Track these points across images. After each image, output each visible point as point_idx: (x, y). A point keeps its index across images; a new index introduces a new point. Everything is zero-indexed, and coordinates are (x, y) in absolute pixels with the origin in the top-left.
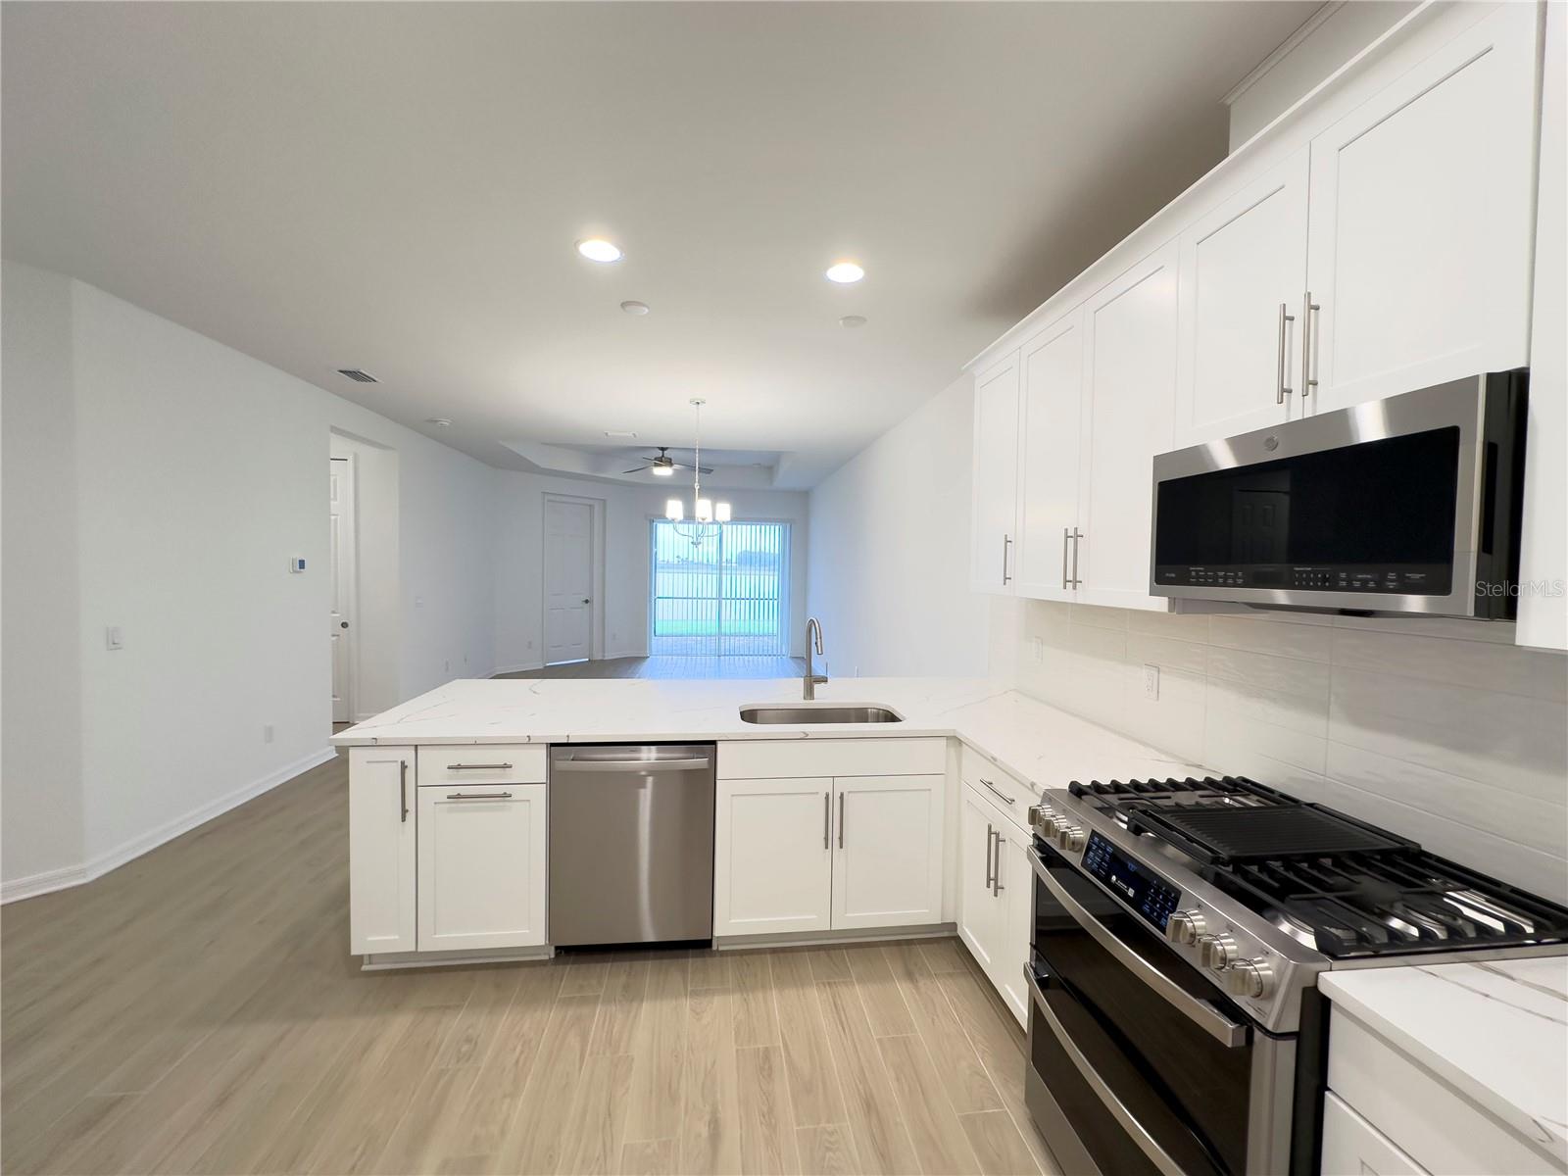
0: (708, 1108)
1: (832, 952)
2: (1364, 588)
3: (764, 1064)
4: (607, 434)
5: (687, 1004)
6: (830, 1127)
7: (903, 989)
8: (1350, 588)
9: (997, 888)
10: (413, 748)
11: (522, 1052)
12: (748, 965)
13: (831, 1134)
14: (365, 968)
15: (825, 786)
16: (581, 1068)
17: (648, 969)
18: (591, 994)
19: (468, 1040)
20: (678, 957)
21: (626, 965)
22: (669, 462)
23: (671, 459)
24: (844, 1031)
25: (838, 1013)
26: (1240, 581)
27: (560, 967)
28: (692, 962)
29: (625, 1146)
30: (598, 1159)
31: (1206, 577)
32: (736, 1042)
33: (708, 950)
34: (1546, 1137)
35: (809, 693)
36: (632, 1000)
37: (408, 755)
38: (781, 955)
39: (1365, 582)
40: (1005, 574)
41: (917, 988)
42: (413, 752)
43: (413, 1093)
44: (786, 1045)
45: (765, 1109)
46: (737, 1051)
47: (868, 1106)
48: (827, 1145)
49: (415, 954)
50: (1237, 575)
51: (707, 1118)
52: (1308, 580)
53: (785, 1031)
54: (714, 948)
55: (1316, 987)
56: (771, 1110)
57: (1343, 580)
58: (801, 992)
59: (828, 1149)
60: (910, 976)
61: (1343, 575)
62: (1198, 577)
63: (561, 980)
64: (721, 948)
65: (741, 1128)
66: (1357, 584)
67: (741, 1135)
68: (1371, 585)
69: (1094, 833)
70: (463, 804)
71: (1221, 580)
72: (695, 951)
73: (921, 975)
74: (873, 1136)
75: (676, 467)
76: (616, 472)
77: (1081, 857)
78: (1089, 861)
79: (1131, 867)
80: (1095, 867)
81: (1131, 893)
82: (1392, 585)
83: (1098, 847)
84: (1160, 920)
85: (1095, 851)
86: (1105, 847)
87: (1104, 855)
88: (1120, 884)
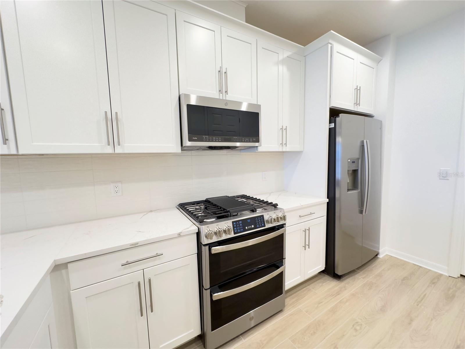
26: (220, 140)
31: (209, 139)
39: (247, 140)
50: (219, 138)
52: (237, 140)
61: (243, 139)
66: (246, 141)
68: (248, 141)
69: (233, 222)
71: (214, 140)
77: (233, 232)
78: (236, 231)
79: (249, 221)
80: (239, 231)
81: (253, 226)
82: (251, 141)
83: (237, 225)
84: (263, 225)
85: (236, 227)
86: (239, 223)
87: (239, 225)
88: (249, 228)
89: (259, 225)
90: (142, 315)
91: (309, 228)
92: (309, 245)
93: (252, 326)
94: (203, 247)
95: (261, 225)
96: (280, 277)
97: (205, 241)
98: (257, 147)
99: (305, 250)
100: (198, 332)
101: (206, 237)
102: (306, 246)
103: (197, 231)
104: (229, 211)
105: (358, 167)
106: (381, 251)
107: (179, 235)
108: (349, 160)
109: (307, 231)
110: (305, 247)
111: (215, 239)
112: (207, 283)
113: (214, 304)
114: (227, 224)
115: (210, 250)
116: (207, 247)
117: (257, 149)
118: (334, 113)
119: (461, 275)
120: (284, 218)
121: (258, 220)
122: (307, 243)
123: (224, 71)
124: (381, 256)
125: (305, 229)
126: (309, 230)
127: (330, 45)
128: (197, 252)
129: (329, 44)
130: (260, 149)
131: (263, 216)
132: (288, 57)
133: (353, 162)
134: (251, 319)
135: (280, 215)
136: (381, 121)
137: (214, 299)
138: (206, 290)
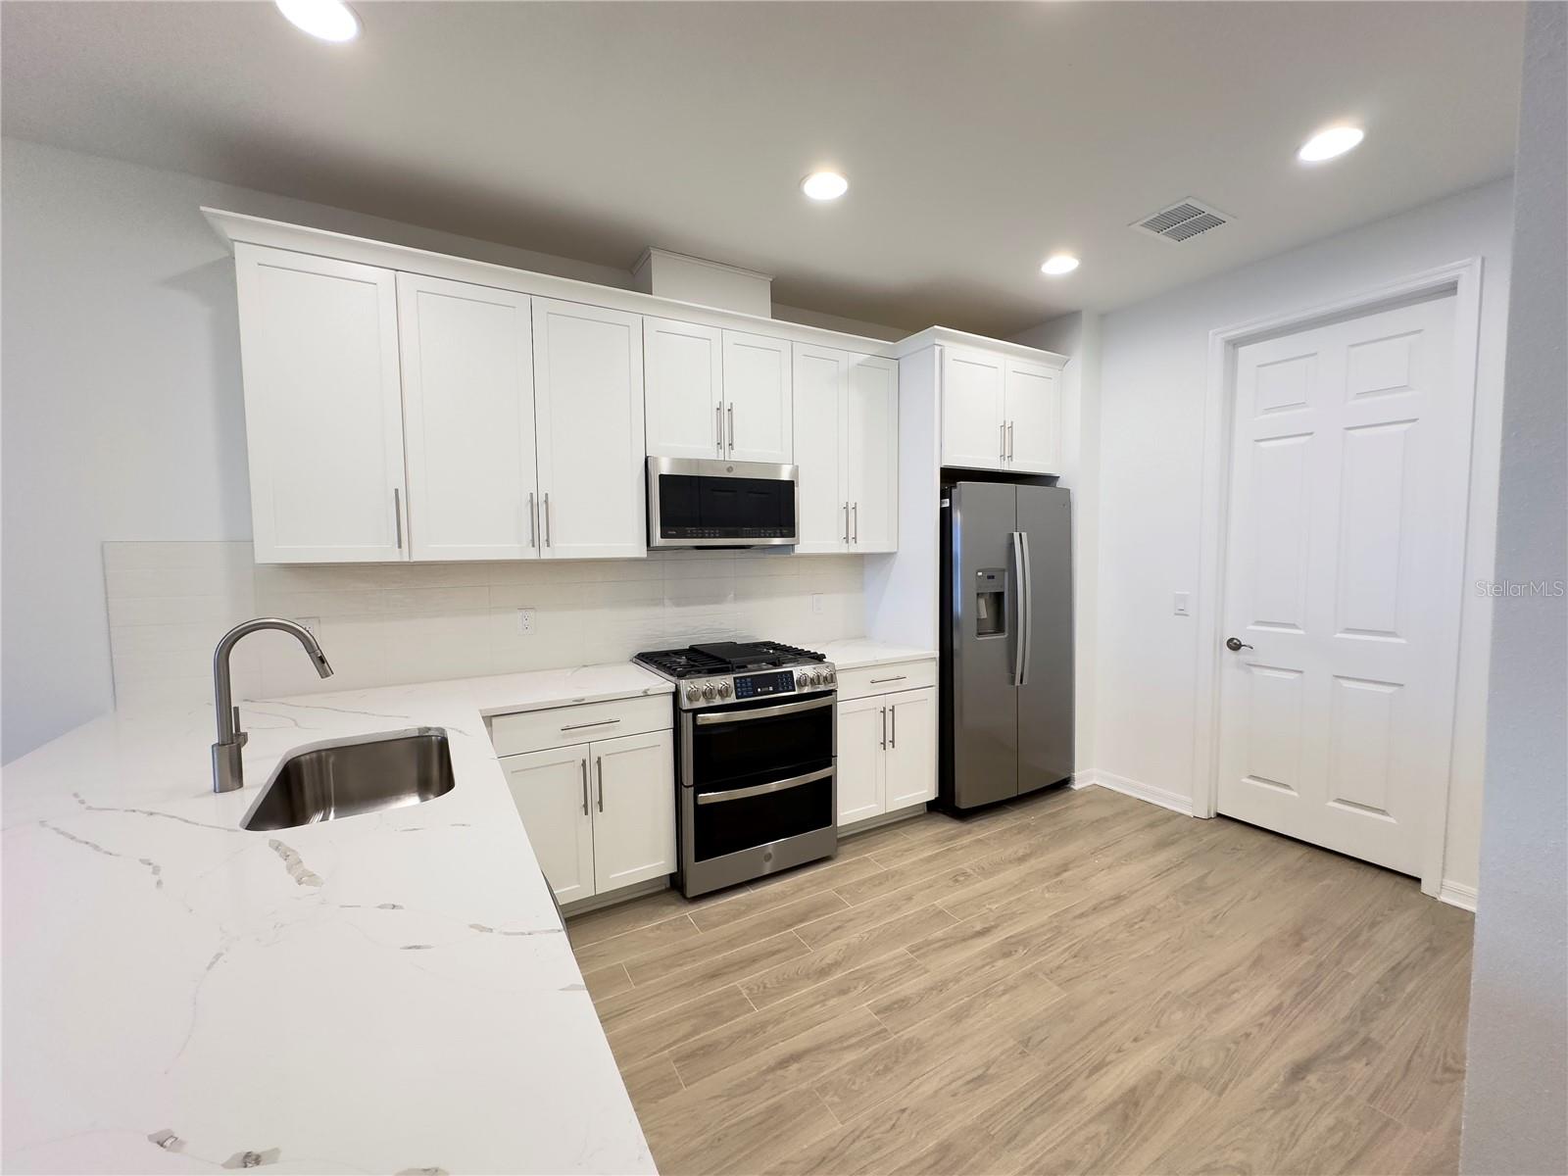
0: (770, 1077)
3: (697, 1056)
13: (751, 989)
29: (843, 1123)
31: (697, 533)
39: (770, 533)
45: (749, 1036)
46: (688, 1085)
48: (761, 989)
50: (715, 532)
51: (780, 1073)
56: (747, 1031)
59: (765, 987)
62: (692, 534)
65: (776, 1044)
66: (768, 535)
67: (782, 1041)
68: (772, 535)
71: (706, 535)
77: (734, 695)
78: (740, 694)
80: (745, 694)
81: (771, 689)
82: (778, 535)
83: (742, 684)
84: (790, 687)
85: (741, 687)
86: (746, 680)
87: (747, 684)
88: (764, 689)
89: (783, 688)
90: (586, 813)
91: (893, 707)
92: (893, 742)
93: (767, 872)
94: (684, 715)
95: (788, 687)
96: (826, 788)
97: (686, 704)
98: (793, 545)
99: (885, 749)
100: (672, 868)
101: (689, 698)
102: (888, 742)
103: (673, 690)
104: (729, 663)
105: (1003, 586)
106: (1077, 774)
107: (646, 695)
108: (980, 574)
109: (888, 714)
110: (884, 744)
111: (701, 703)
112: (688, 777)
113: (701, 811)
114: (725, 681)
115: (694, 719)
116: (690, 715)
117: (793, 550)
118: (951, 477)
119: (1219, 816)
120: (831, 679)
121: (782, 680)
122: (889, 737)
123: (727, 406)
124: (1077, 786)
125: (884, 708)
126: (893, 710)
127: (937, 349)
128: (672, 726)
129: (936, 347)
130: (799, 549)
131: (791, 672)
132: (859, 365)
133: (991, 577)
134: (768, 857)
135: (825, 672)
136: (1069, 490)
137: (700, 802)
138: (687, 787)
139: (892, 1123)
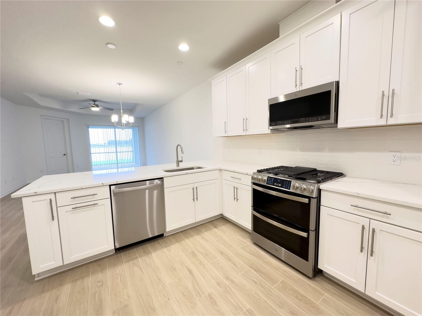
1: (195, 228)
2: (315, 121)
3: (193, 254)
4: (78, 93)
5: (165, 250)
6: (216, 260)
7: (215, 230)
8: (312, 121)
9: (237, 199)
10: (54, 193)
11: (121, 278)
12: (176, 237)
13: (217, 261)
14: (36, 279)
15: (192, 186)
16: (143, 274)
17: (148, 246)
18: (134, 257)
19: (99, 282)
20: (155, 241)
21: (141, 247)
22: (97, 106)
23: (98, 105)
24: (208, 242)
25: (205, 239)
26: (289, 123)
27: (119, 255)
28: (160, 241)
29: (168, 284)
30: (163, 290)
31: (282, 123)
32: (183, 253)
33: (163, 237)
34: (358, 194)
35: (178, 165)
36: (148, 254)
37: (52, 196)
38: (183, 232)
39: (315, 120)
40: (225, 131)
41: (218, 229)
42: (54, 195)
43: (88, 302)
44: (196, 249)
45: (199, 262)
46: (185, 254)
47: (222, 253)
48: (217, 263)
49: (63, 266)
50: (289, 122)
51: (186, 269)
52: (304, 121)
53: (194, 246)
54: (164, 236)
55: (319, 188)
56: (201, 262)
57: (311, 120)
58: (193, 238)
59: (218, 264)
60: (216, 227)
61: (311, 119)
62: (280, 124)
63: (122, 257)
64: (166, 235)
65: (196, 268)
67: (197, 269)
69: (268, 177)
70: (78, 210)
71: (285, 124)
72: (159, 238)
73: (218, 226)
74: (226, 258)
75: (100, 108)
76: (74, 109)
77: (266, 183)
78: (268, 183)
79: (279, 180)
80: (270, 183)
81: (280, 185)
82: (320, 120)
83: (270, 179)
85: (269, 181)
86: (272, 179)
87: (272, 180)
88: (277, 184)
89: (285, 187)
95: (287, 187)
111: (256, 182)
114: (264, 176)
121: (286, 183)
131: (291, 182)
139: (165, 296)
